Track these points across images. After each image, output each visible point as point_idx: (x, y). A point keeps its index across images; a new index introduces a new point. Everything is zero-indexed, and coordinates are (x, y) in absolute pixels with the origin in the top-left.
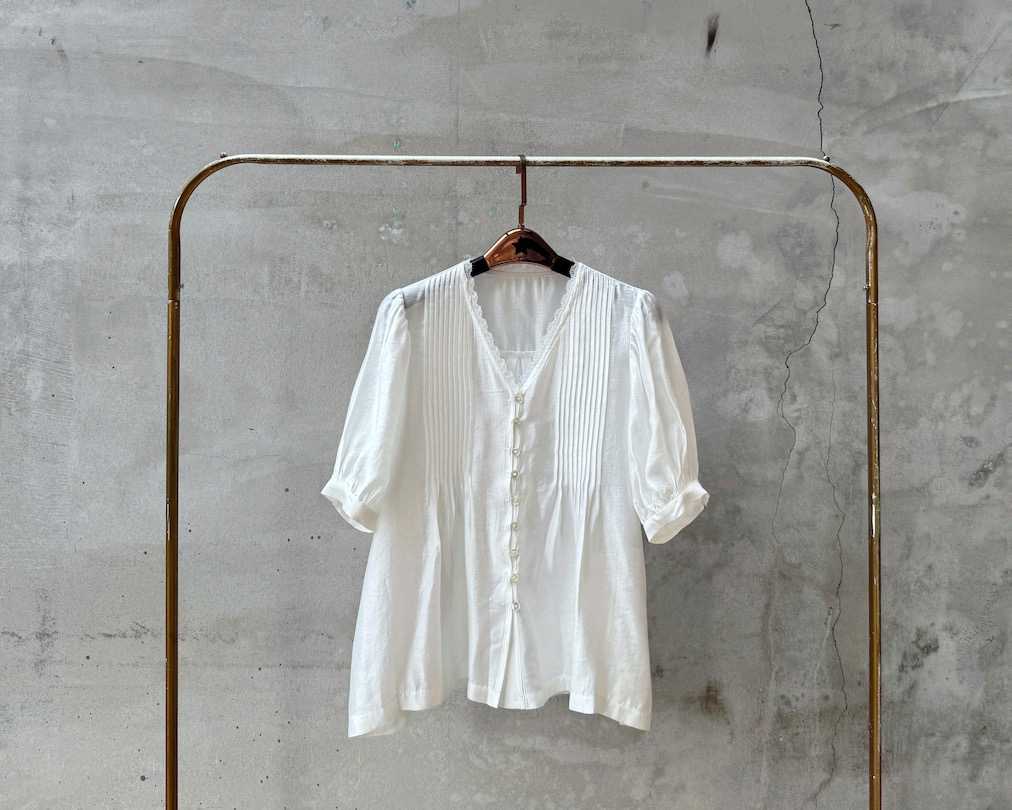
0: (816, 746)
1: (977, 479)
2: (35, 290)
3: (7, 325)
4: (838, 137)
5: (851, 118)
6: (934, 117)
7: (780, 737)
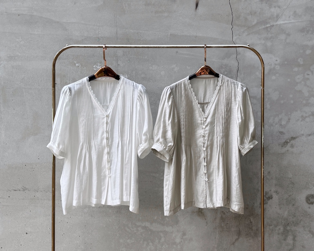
0: (233, 227)
1: (284, 145)
4: (238, 36)
5: (242, 30)
6: (269, 30)
7: (222, 224)
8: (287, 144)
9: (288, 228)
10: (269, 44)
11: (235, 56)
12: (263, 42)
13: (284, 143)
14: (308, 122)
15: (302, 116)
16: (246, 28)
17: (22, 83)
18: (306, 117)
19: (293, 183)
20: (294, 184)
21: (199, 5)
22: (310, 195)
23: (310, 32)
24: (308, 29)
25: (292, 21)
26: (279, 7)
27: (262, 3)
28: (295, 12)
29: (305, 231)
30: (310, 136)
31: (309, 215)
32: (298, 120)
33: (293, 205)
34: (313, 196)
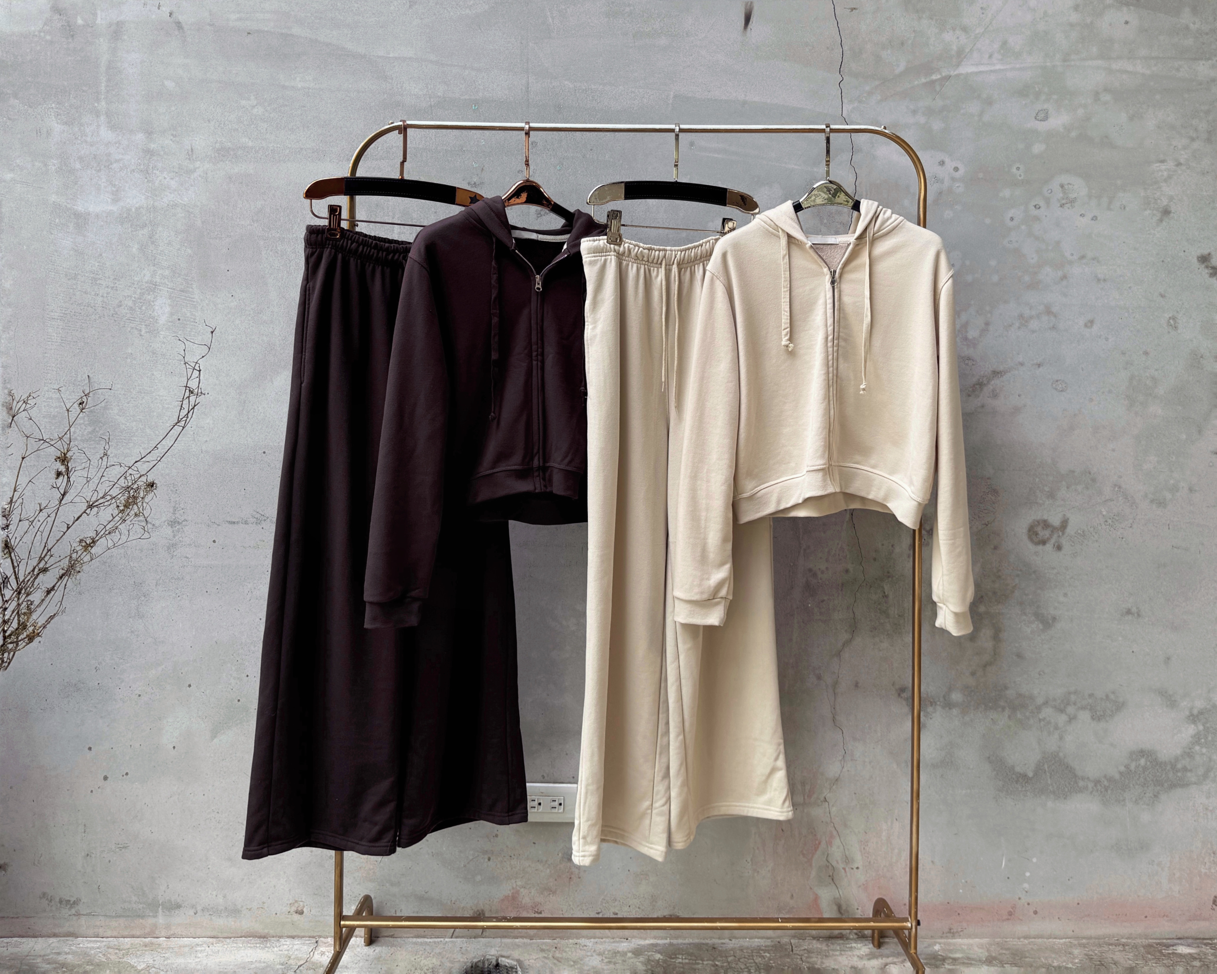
0: (839, 611)
1: (974, 391)
2: (160, 229)
3: (136, 259)
4: (856, 104)
5: (867, 88)
6: (938, 88)
7: (809, 603)
8: (981, 390)
9: (982, 609)
10: (937, 125)
11: (846, 156)
12: (922, 120)
13: (974, 385)
14: (1033, 332)
15: (1021, 316)
16: (877, 83)
17: (256, 225)
18: (1031, 317)
19: (995, 492)
20: (997, 492)
21: (753, 19)
22: (1038, 522)
23: (1043, 97)
24: (1037, 89)
25: (998, 67)
26: (965, 29)
27: (920, 18)
28: (1005, 43)
29: (1025, 614)
30: (1041, 369)
31: (1034, 572)
32: (1011, 326)
33: (995, 548)
34: (1046, 524)
